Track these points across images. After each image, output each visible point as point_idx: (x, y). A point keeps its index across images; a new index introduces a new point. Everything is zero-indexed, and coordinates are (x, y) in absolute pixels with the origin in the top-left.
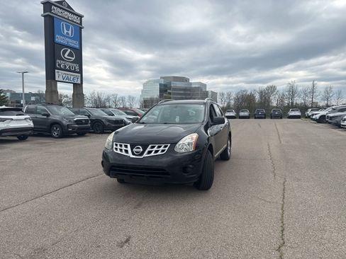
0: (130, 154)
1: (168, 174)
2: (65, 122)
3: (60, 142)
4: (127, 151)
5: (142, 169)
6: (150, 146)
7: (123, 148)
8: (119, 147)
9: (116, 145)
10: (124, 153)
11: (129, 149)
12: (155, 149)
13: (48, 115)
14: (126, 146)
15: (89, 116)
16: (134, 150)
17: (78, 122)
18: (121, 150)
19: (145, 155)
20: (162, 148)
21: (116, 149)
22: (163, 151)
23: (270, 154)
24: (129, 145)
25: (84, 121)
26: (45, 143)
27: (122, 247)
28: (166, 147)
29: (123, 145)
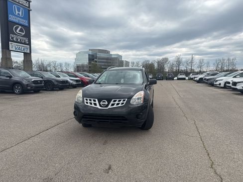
0: (98, 106)
1: (126, 120)
2: (25, 82)
3: (22, 98)
4: (95, 104)
5: (108, 117)
6: (113, 100)
7: (92, 102)
8: (89, 101)
9: (87, 100)
10: (93, 105)
11: (97, 102)
12: (117, 102)
13: (11, 77)
14: (95, 101)
15: (42, 78)
16: (101, 103)
17: (35, 82)
19: (110, 107)
20: (121, 102)
21: (87, 103)
22: (122, 104)
23: (177, 104)
24: (97, 100)
25: (39, 82)
26: (11, 98)
27: (108, 173)
28: (124, 101)
29: (92, 99)
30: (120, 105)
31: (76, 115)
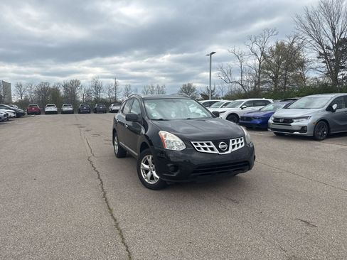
0: (217, 152)
1: (248, 164)
4: (212, 149)
6: (231, 141)
7: (206, 146)
8: (200, 146)
9: (196, 144)
10: (210, 151)
11: (213, 146)
12: (236, 143)
14: (209, 144)
18: (205, 149)
19: (231, 150)
20: (240, 142)
21: (199, 148)
22: (242, 144)
24: (211, 142)
29: (204, 143)
30: (240, 147)
31: (175, 171)
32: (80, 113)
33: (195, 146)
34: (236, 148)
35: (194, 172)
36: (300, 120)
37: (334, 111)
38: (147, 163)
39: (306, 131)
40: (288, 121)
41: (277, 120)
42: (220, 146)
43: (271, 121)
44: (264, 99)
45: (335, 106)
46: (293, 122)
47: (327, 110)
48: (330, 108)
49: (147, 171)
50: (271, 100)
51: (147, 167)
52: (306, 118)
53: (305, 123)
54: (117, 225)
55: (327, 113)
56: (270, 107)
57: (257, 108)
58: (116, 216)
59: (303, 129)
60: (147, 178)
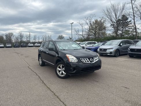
0: (90, 62)
4: (88, 61)
6: (94, 58)
7: (86, 60)
8: (83, 60)
9: (82, 59)
11: (88, 60)
12: (96, 59)
14: (86, 59)
24: (87, 59)
28: (97, 57)
30: (97, 60)
31: (74, 70)
32: (14, 47)
33: (82, 60)
34: (96, 61)
35: (82, 70)
36: (110, 49)
37: (121, 46)
38: (60, 68)
39: (112, 54)
40: (105, 50)
41: (101, 50)
42: (91, 60)
43: (98, 50)
44: (93, 42)
45: (121, 44)
46: (107, 50)
47: (119, 45)
48: (120, 45)
49: (60, 71)
50: (96, 42)
51: (60, 69)
52: (112, 48)
53: (111, 50)
54: (54, 94)
55: (119, 47)
56: (96, 45)
57: (92, 45)
58: (52, 90)
59: (111, 53)
60: (60, 74)
